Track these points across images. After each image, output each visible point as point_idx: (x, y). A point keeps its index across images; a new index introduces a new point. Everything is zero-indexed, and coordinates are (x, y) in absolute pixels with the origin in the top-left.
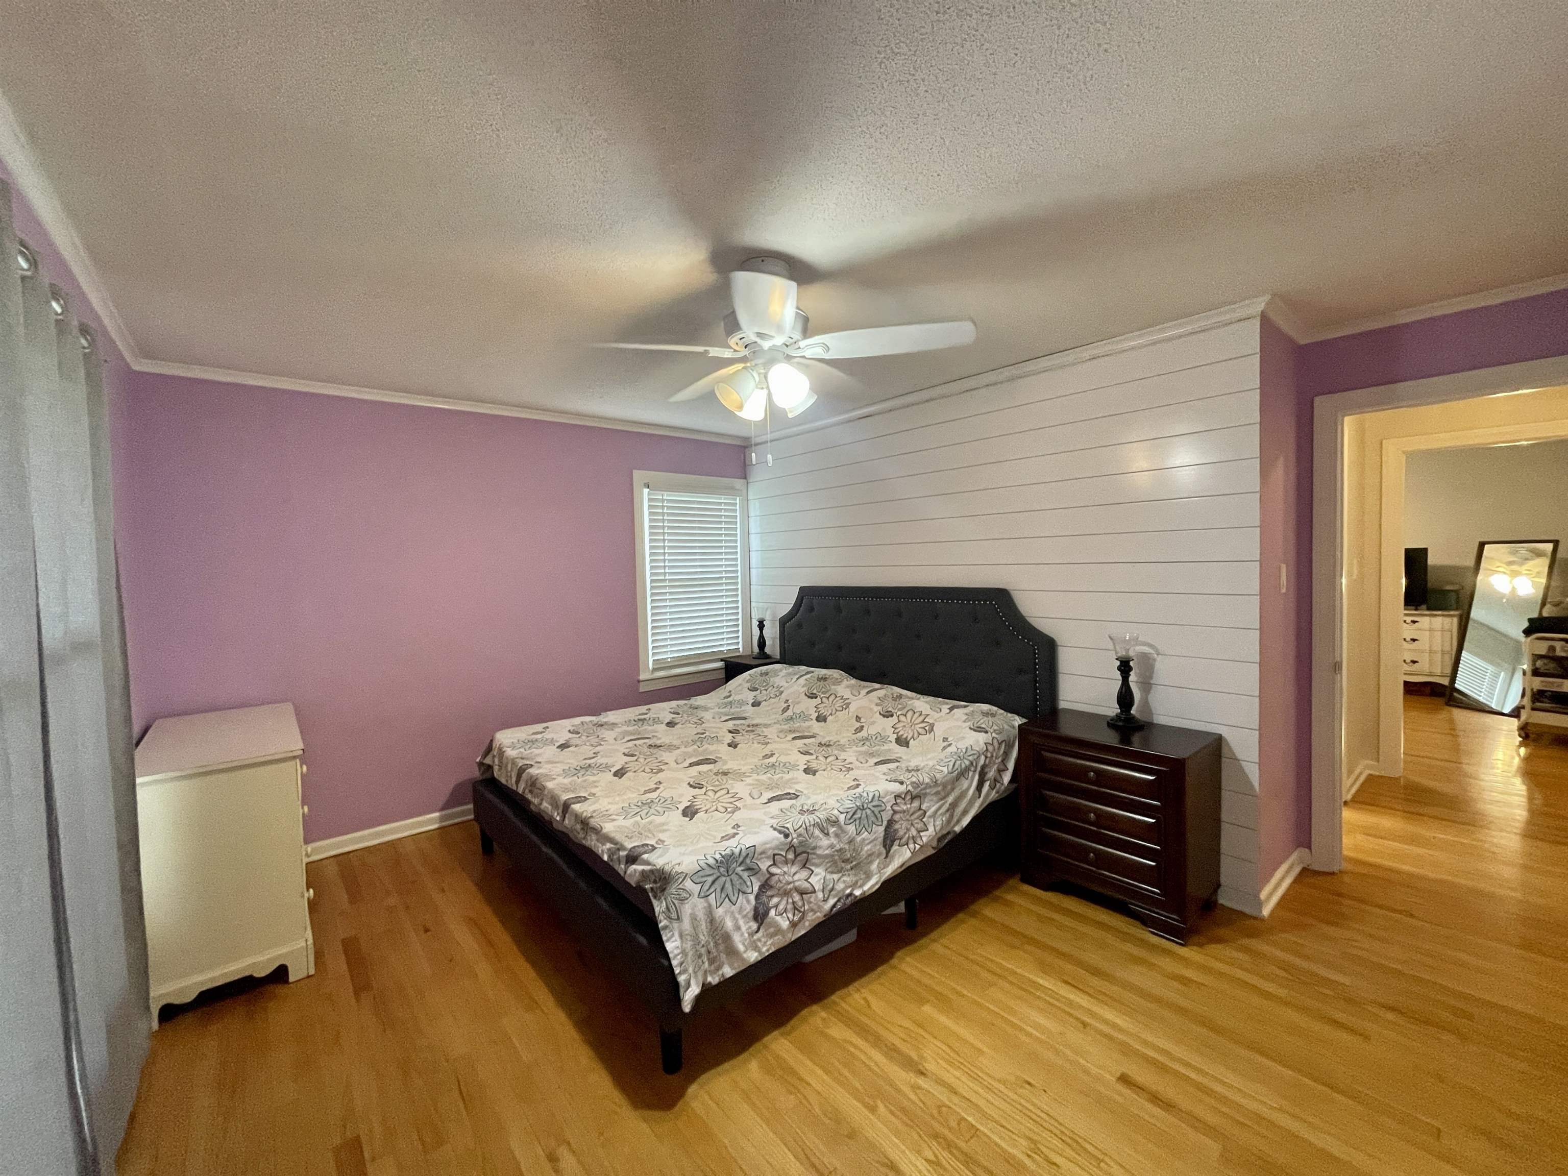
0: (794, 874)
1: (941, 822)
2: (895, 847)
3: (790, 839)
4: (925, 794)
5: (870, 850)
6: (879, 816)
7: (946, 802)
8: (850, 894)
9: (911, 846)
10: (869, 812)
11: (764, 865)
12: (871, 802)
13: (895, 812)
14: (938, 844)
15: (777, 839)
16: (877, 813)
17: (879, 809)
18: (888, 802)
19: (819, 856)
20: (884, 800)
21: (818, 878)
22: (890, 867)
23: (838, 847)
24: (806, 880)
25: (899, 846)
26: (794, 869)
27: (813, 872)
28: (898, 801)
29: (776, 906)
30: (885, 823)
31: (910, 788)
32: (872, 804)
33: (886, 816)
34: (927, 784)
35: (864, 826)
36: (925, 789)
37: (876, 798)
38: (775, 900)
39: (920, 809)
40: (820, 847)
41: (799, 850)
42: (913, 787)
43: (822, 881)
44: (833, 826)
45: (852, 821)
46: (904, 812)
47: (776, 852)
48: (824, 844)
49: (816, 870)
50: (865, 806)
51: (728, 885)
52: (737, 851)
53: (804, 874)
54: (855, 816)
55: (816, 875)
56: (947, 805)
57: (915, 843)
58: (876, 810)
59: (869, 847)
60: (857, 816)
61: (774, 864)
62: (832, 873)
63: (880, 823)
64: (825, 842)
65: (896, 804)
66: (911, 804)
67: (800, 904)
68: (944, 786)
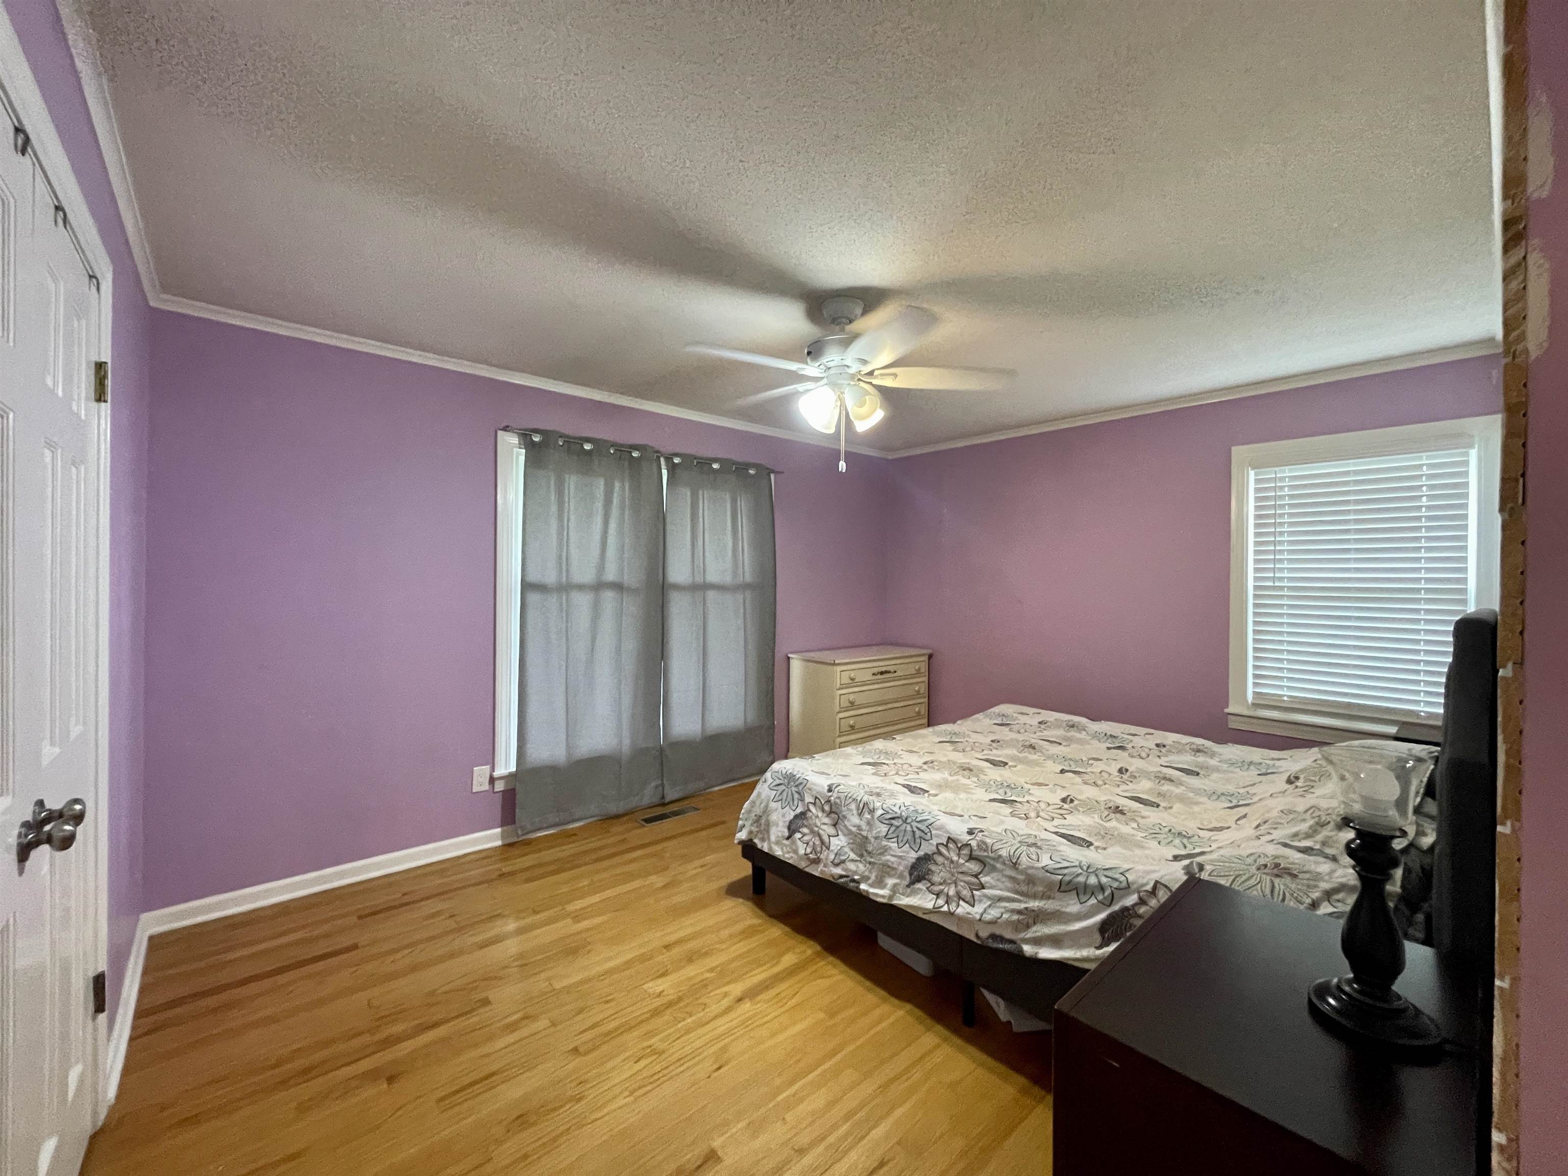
0: (825, 824)
1: (999, 915)
2: (919, 886)
3: (830, 794)
4: (994, 869)
5: (893, 863)
6: (918, 841)
7: (1026, 902)
8: (858, 882)
9: (941, 902)
10: (909, 828)
11: (809, 799)
12: (918, 822)
13: (939, 853)
14: (987, 938)
15: (823, 788)
16: (917, 836)
17: (923, 834)
18: (938, 836)
19: (845, 826)
20: (934, 832)
21: (838, 842)
22: (908, 899)
23: (864, 833)
24: (829, 836)
25: (927, 888)
26: (826, 820)
27: (838, 835)
28: (951, 845)
29: (804, 835)
30: (921, 853)
31: (974, 844)
32: (916, 824)
33: (927, 848)
34: (1000, 856)
35: (898, 836)
36: (994, 859)
37: (926, 823)
38: (805, 830)
39: (976, 876)
40: (849, 820)
41: (834, 809)
42: (978, 845)
43: (839, 848)
44: (869, 813)
45: (887, 822)
46: (952, 862)
47: (818, 796)
48: (853, 820)
49: (841, 837)
50: (909, 820)
51: (785, 794)
52: (798, 776)
53: (832, 831)
54: (893, 821)
55: (839, 840)
56: (1023, 906)
57: (947, 902)
58: (918, 833)
59: (893, 859)
60: (895, 822)
61: (814, 804)
62: (852, 850)
63: (916, 849)
64: (855, 820)
65: (946, 846)
66: (967, 861)
67: (819, 849)
68: (1031, 880)
